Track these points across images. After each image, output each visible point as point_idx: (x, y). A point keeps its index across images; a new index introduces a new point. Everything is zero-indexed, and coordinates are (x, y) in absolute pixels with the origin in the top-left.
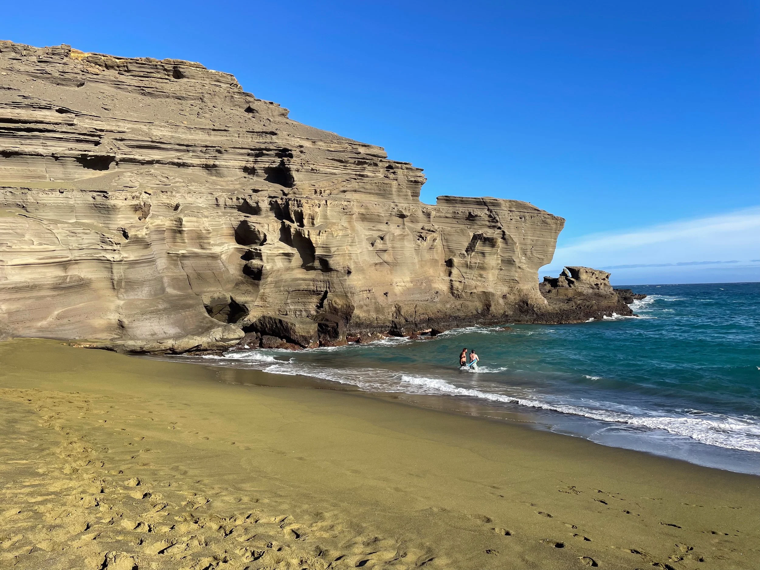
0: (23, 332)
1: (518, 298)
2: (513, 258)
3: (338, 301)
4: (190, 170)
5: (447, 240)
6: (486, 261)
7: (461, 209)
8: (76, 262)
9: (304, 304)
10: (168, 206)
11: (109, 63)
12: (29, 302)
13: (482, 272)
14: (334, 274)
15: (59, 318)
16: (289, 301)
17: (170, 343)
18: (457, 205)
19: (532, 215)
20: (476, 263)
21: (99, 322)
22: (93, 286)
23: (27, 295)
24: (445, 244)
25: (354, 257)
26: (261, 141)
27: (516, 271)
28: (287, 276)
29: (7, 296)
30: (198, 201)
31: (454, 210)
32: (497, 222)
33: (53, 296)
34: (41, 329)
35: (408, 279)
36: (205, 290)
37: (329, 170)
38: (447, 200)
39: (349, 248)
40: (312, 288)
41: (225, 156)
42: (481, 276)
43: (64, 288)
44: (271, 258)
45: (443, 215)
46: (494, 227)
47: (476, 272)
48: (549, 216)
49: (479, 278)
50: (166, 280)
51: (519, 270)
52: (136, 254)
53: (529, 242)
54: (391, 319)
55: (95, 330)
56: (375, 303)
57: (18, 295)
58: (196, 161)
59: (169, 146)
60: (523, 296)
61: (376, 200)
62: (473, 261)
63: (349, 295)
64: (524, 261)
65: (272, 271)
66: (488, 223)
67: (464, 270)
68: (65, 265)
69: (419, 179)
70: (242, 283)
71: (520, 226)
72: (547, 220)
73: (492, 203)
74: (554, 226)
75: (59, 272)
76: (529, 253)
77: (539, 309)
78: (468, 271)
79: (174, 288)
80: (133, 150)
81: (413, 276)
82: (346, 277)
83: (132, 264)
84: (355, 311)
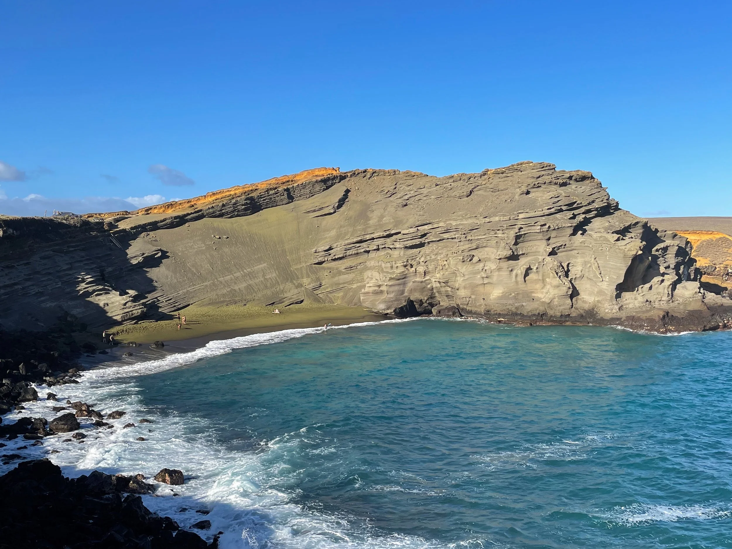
14: (454, 290)
19: (611, 246)
20: (551, 283)
22: (385, 292)
23: (367, 295)
29: (363, 295)
33: (371, 295)
36: (415, 294)
43: (374, 293)
51: (598, 287)
53: (610, 266)
56: (474, 303)
60: (594, 305)
63: (457, 299)
64: (607, 280)
68: (379, 286)
71: (606, 254)
76: (609, 274)
80: (440, 235)
81: (505, 290)
82: (457, 291)
83: (391, 286)
84: (461, 306)
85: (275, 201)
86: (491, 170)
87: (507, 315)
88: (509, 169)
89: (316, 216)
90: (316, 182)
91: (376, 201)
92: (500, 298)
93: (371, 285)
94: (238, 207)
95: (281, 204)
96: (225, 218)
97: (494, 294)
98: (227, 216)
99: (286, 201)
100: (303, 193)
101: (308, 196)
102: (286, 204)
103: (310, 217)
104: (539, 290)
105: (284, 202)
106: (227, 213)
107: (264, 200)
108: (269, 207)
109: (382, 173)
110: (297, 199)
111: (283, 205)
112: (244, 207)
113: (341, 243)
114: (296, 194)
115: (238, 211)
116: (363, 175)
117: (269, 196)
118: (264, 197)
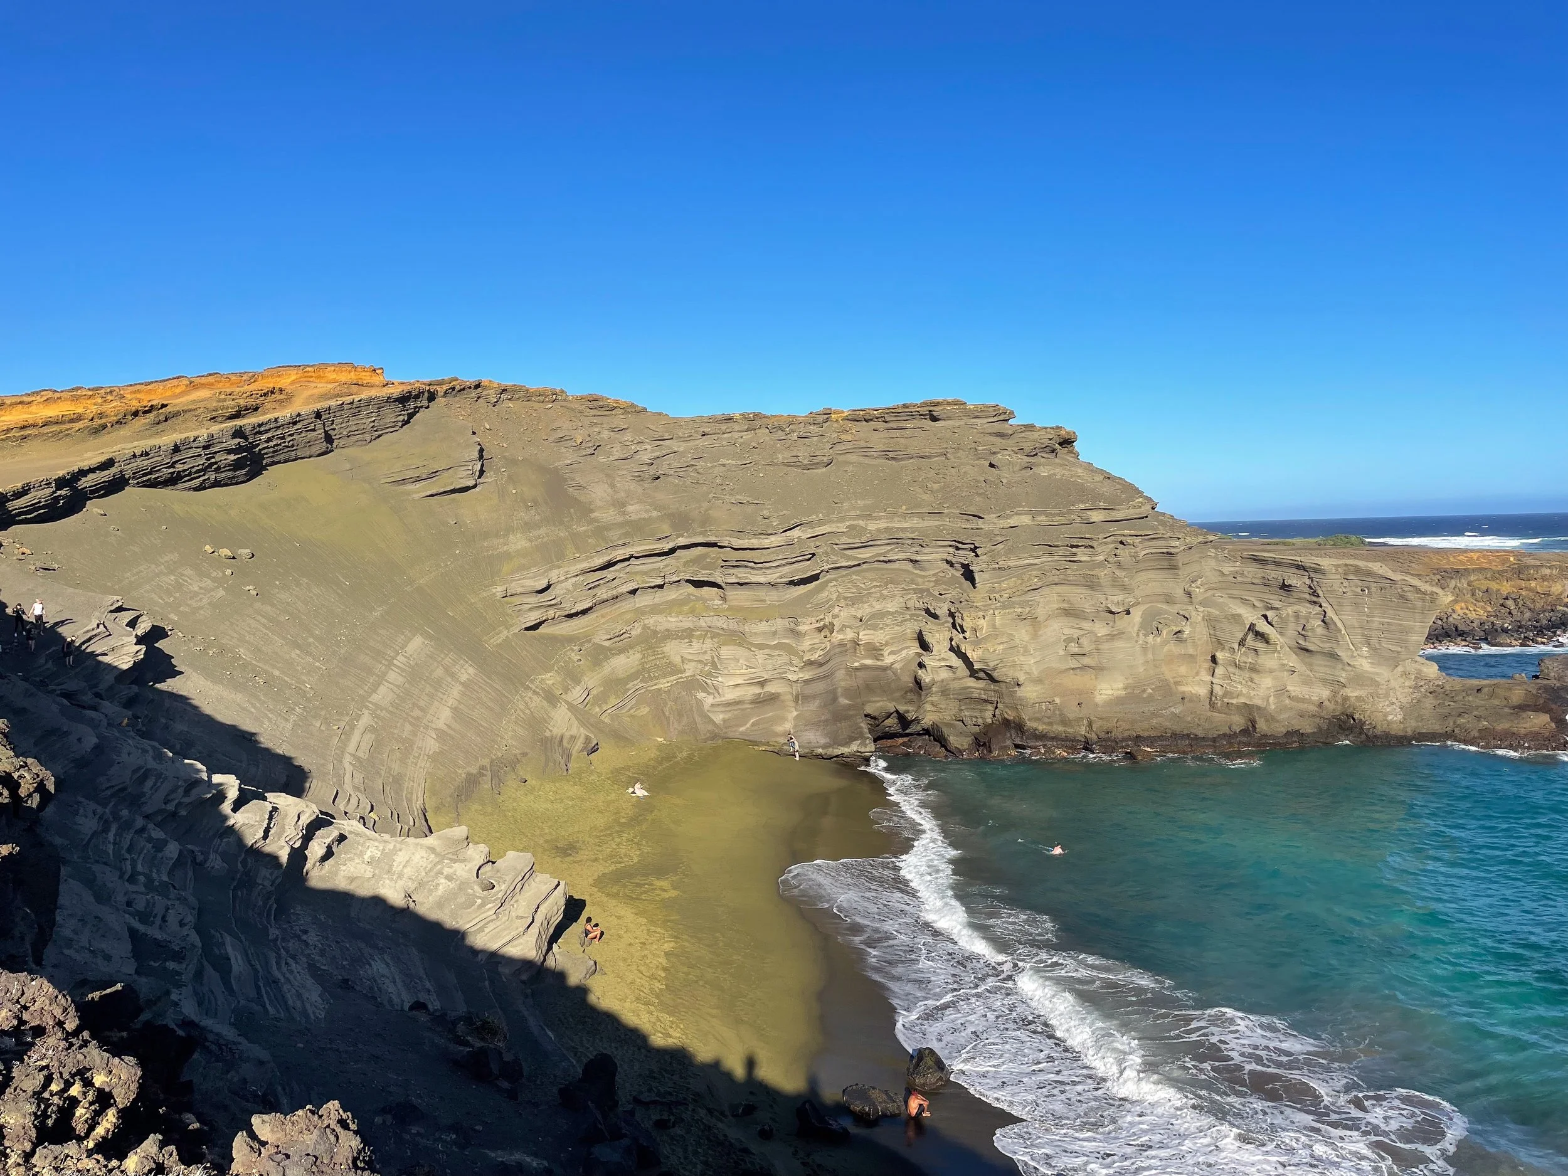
0: (731, 735)
1: (1339, 709)
2: (1336, 650)
3: (1009, 712)
4: (896, 565)
5: (1214, 628)
6: (1260, 661)
7: (1273, 573)
8: (770, 680)
9: (981, 710)
10: (855, 617)
11: (867, 417)
12: (736, 712)
13: (1254, 676)
14: (1003, 685)
15: (753, 725)
16: (963, 708)
17: (820, 751)
18: (1269, 567)
19: (1382, 585)
20: (1246, 663)
21: (779, 729)
22: (782, 698)
23: (735, 708)
24: (1212, 632)
25: (1026, 667)
26: (968, 527)
27: (1343, 670)
28: (955, 685)
29: (723, 709)
30: (889, 606)
31: (1263, 575)
32: (1318, 596)
33: (752, 708)
34: (742, 733)
35: (1121, 685)
36: (872, 699)
37: (1027, 562)
38: (1254, 560)
39: (1022, 658)
40: (984, 697)
41: (927, 550)
42: (1252, 680)
43: (759, 702)
44: (935, 669)
45: (1249, 580)
46: (1315, 602)
47: (1247, 674)
48: (1411, 589)
49: (1250, 683)
50: (839, 690)
51: (1349, 668)
52: (811, 673)
53: (1375, 625)
54: (1083, 733)
55: (777, 735)
56: (1060, 715)
57: (729, 708)
58: (901, 556)
59: (879, 542)
60: (1349, 707)
61: (1084, 592)
62: (1244, 659)
63: (1019, 707)
64: (1366, 654)
65: (933, 682)
66: (1307, 596)
67: (1232, 669)
68: (762, 684)
69: (1173, 550)
70: (911, 691)
71: (1361, 601)
72: (1409, 594)
73: (1314, 569)
74: (1419, 604)
75: (757, 690)
76: (1374, 642)
77: (1374, 728)
78: (1237, 671)
79: (846, 698)
80: (846, 552)
81: (1130, 681)
82: (1017, 689)
83: (808, 682)
84: (1029, 724)
85: (293, 446)
86: (838, 412)
87: (1160, 738)
88: (894, 412)
89: (429, 493)
90: (388, 400)
91: (569, 462)
92: (1119, 701)
93: (740, 681)
94: (218, 458)
95: (308, 454)
96: (184, 489)
97: (1104, 692)
98: (189, 484)
99: (322, 446)
100: (354, 428)
101: (368, 437)
102: (319, 455)
103: (417, 496)
104: (1190, 679)
105: (316, 449)
106: (189, 475)
107: (269, 440)
108: (279, 462)
109: (522, 394)
110: (342, 442)
111: (310, 457)
112: (232, 457)
113: (566, 569)
114: (339, 429)
115: (218, 470)
116: (474, 394)
117: (278, 428)
118: (267, 431)
